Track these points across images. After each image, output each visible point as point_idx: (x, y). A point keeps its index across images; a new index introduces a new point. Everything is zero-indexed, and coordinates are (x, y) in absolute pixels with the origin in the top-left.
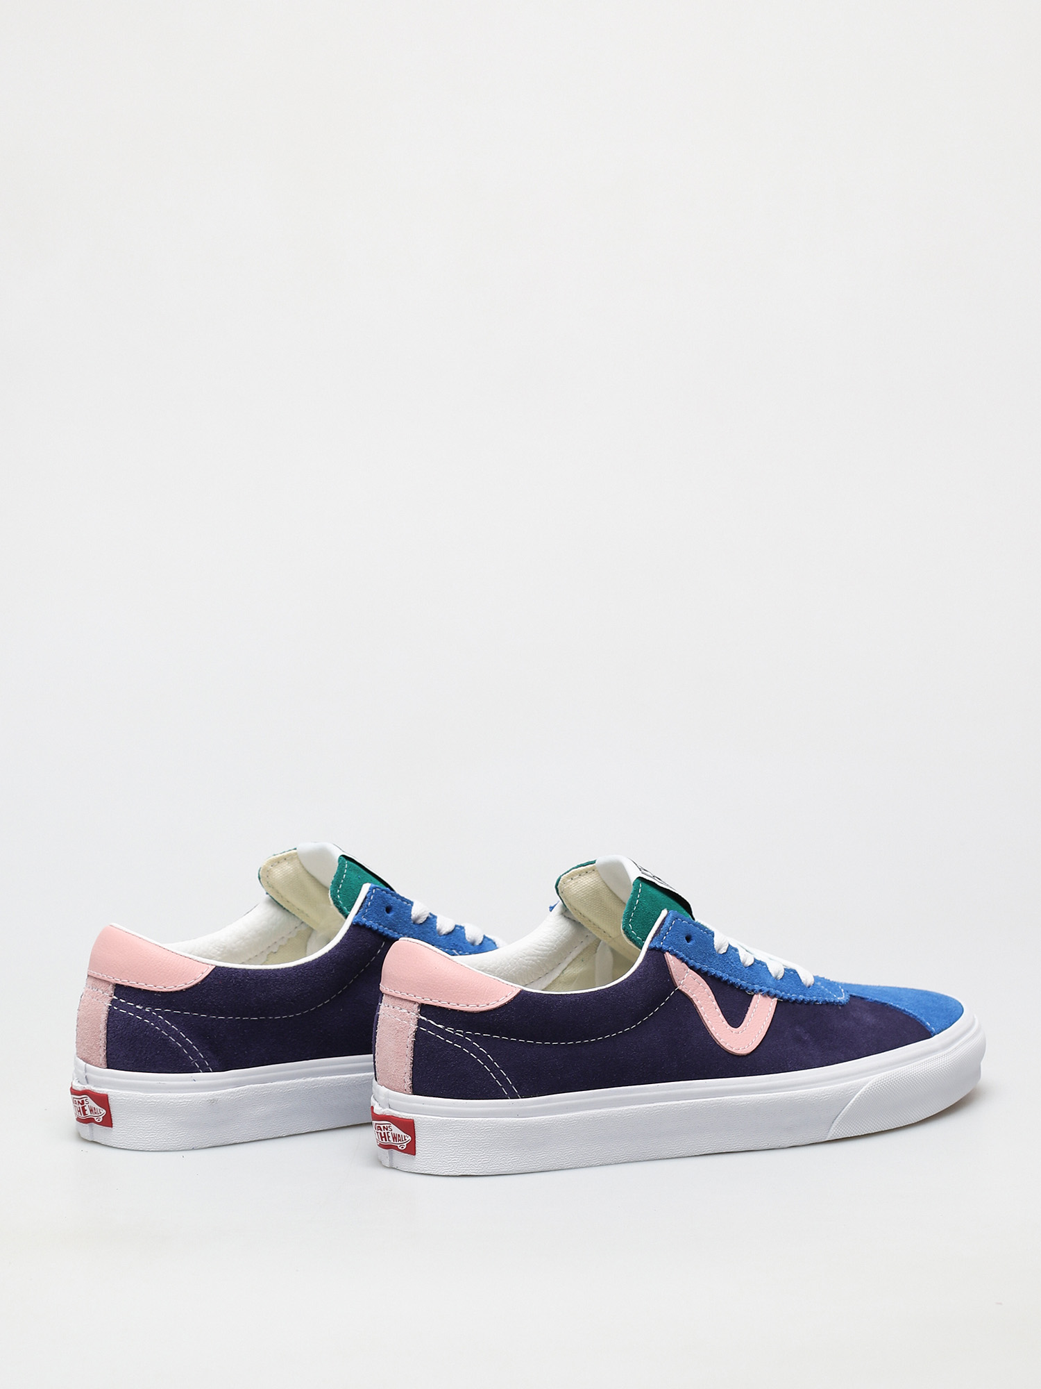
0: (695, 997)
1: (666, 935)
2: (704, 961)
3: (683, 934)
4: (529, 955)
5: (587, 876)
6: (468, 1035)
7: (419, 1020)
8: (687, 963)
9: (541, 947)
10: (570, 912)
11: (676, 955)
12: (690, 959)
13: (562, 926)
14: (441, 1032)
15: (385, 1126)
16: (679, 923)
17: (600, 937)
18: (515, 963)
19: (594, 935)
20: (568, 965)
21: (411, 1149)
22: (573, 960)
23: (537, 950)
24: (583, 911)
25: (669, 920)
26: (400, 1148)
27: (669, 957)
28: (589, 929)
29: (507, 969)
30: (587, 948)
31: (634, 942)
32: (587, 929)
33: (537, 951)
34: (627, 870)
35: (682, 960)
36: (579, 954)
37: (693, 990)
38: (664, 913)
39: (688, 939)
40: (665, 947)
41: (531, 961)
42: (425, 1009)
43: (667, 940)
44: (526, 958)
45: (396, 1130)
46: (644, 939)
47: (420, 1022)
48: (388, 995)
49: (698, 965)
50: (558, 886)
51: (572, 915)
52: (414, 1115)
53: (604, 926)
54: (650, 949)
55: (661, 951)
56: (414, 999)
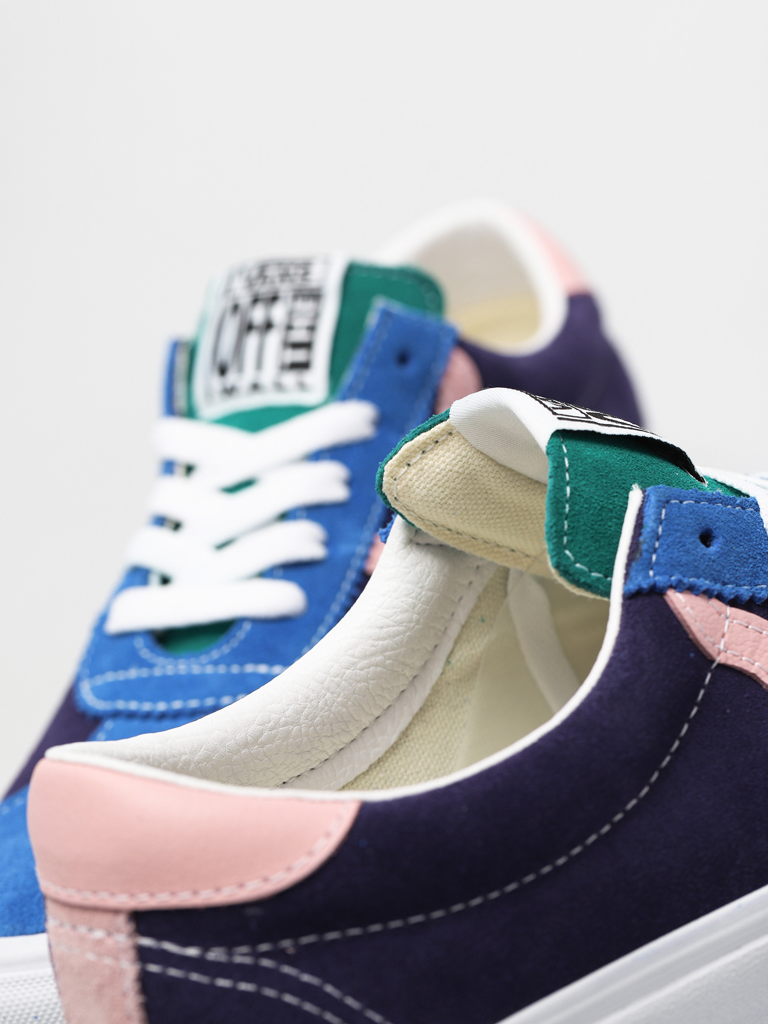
0: (761, 668)
1: (655, 551)
2: (755, 576)
3: (692, 534)
4: (365, 657)
5: (440, 451)
6: (266, 955)
7: (140, 950)
8: (720, 597)
9: (385, 630)
10: (426, 534)
11: (692, 589)
12: (724, 584)
13: (418, 568)
14: (198, 964)
16: (675, 510)
17: (506, 565)
18: (338, 685)
19: (490, 563)
20: (456, 642)
22: (463, 627)
23: (378, 639)
24: (453, 522)
25: (650, 511)
27: (678, 601)
28: (478, 554)
29: (326, 704)
30: (485, 590)
31: (588, 586)
32: (473, 556)
33: (381, 642)
34: (524, 422)
35: (708, 594)
36: (473, 611)
37: (753, 653)
38: (635, 497)
39: (706, 538)
40: (660, 580)
41: (372, 669)
42: (145, 921)
43: (662, 561)
44: (359, 666)
46: (609, 573)
47: (143, 955)
48: (57, 902)
49: (745, 591)
50: (384, 489)
51: (431, 537)
53: (509, 540)
54: (630, 598)
55: (656, 593)
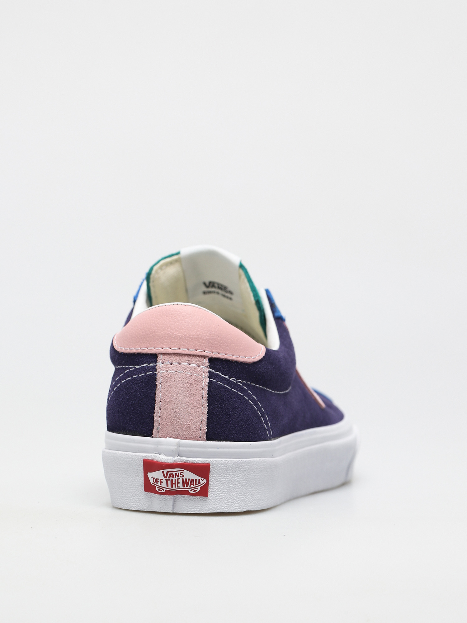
7: (210, 372)
14: (228, 382)
15: (177, 473)
21: (204, 492)
26: (192, 492)
42: (214, 362)
45: (188, 475)
47: (211, 375)
52: (209, 460)
56: (205, 354)
